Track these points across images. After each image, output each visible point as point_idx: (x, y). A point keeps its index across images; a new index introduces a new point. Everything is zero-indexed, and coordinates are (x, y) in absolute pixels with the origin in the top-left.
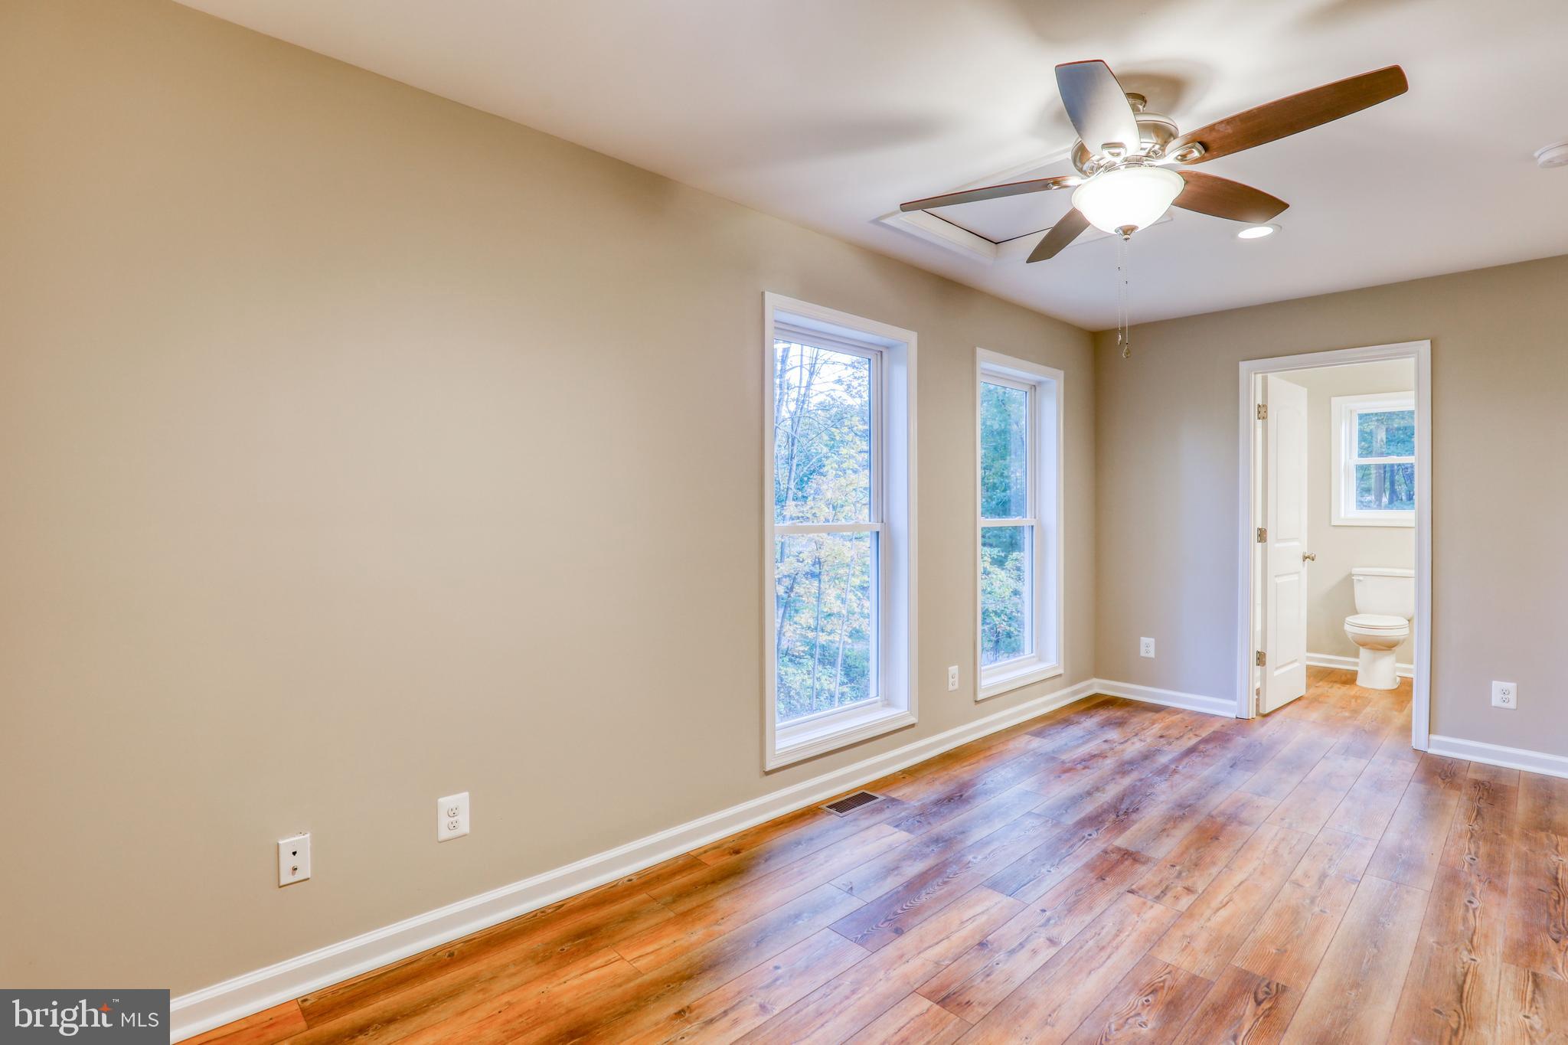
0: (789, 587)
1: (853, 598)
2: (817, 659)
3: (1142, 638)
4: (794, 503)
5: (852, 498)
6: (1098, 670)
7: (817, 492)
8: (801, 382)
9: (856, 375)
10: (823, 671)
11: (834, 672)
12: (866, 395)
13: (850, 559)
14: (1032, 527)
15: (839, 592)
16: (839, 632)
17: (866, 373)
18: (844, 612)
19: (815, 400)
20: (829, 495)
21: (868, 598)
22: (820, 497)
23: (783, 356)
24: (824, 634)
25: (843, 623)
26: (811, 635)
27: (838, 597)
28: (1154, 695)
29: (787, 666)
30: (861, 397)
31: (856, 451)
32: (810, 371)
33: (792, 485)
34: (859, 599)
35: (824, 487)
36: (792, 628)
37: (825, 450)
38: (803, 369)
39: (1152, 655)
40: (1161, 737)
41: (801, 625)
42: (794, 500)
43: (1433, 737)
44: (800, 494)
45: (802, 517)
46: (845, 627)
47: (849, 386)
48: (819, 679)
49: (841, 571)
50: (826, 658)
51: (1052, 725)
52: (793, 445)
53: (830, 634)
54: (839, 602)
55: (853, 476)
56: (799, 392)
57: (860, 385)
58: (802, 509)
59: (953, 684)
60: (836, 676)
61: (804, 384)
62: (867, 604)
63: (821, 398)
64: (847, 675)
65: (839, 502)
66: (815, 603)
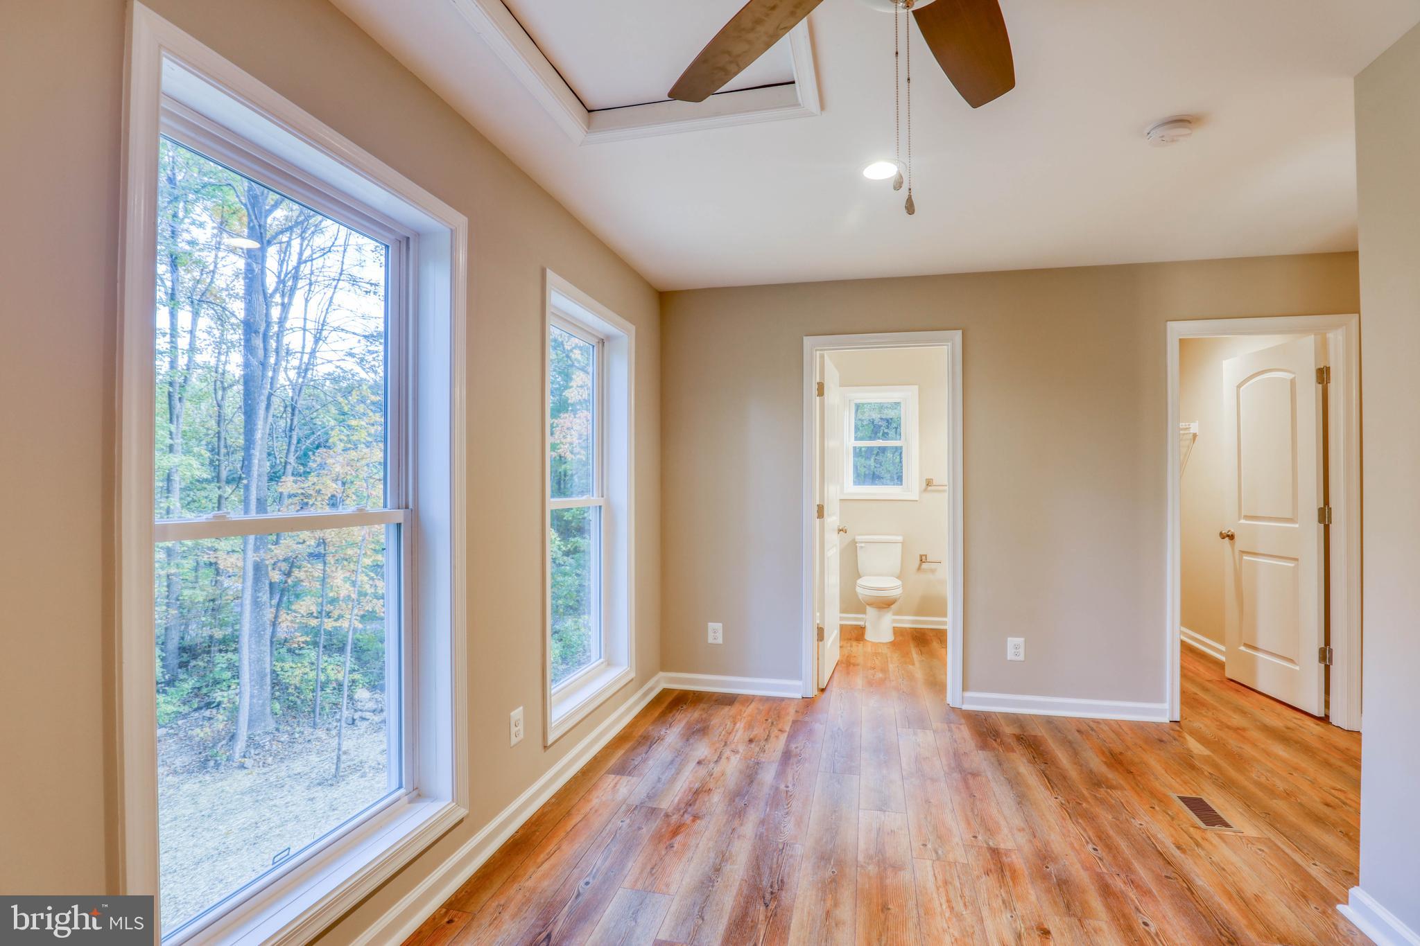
0: (286, 572)
1: (366, 579)
2: (321, 646)
3: (710, 624)
4: (292, 478)
5: (363, 474)
6: (666, 662)
7: (322, 466)
8: (303, 347)
9: (370, 348)
10: (329, 660)
11: (342, 659)
12: (381, 371)
13: (360, 538)
14: (600, 507)
15: (348, 574)
16: (349, 617)
17: (381, 348)
18: (354, 596)
19: (321, 370)
20: (338, 469)
21: (382, 576)
22: (326, 472)
23: (280, 318)
24: (330, 620)
25: (353, 608)
26: (314, 622)
27: (346, 580)
28: (723, 684)
29: (283, 661)
30: (376, 372)
31: (370, 424)
32: (315, 336)
33: (292, 459)
34: (372, 579)
35: (330, 461)
36: (289, 618)
37: (333, 423)
38: (307, 333)
39: (720, 641)
40: (751, 741)
41: (300, 613)
42: (293, 474)
43: (968, 694)
44: (301, 469)
45: (302, 494)
46: (356, 611)
47: (362, 360)
48: (324, 670)
49: (350, 552)
50: (334, 645)
51: (634, 749)
52: (293, 414)
53: (336, 620)
54: (348, 585)
55: (366, 450)
56: (301, 360)
57: (374, 359)
58: (303, 485)
59: (518, 733)
60: (344, 663)
61: (308, 350)
62: (380, 584)
63: (329, 368)
64: (358, 659)
65: (349, 477)
66: (319, 587)
